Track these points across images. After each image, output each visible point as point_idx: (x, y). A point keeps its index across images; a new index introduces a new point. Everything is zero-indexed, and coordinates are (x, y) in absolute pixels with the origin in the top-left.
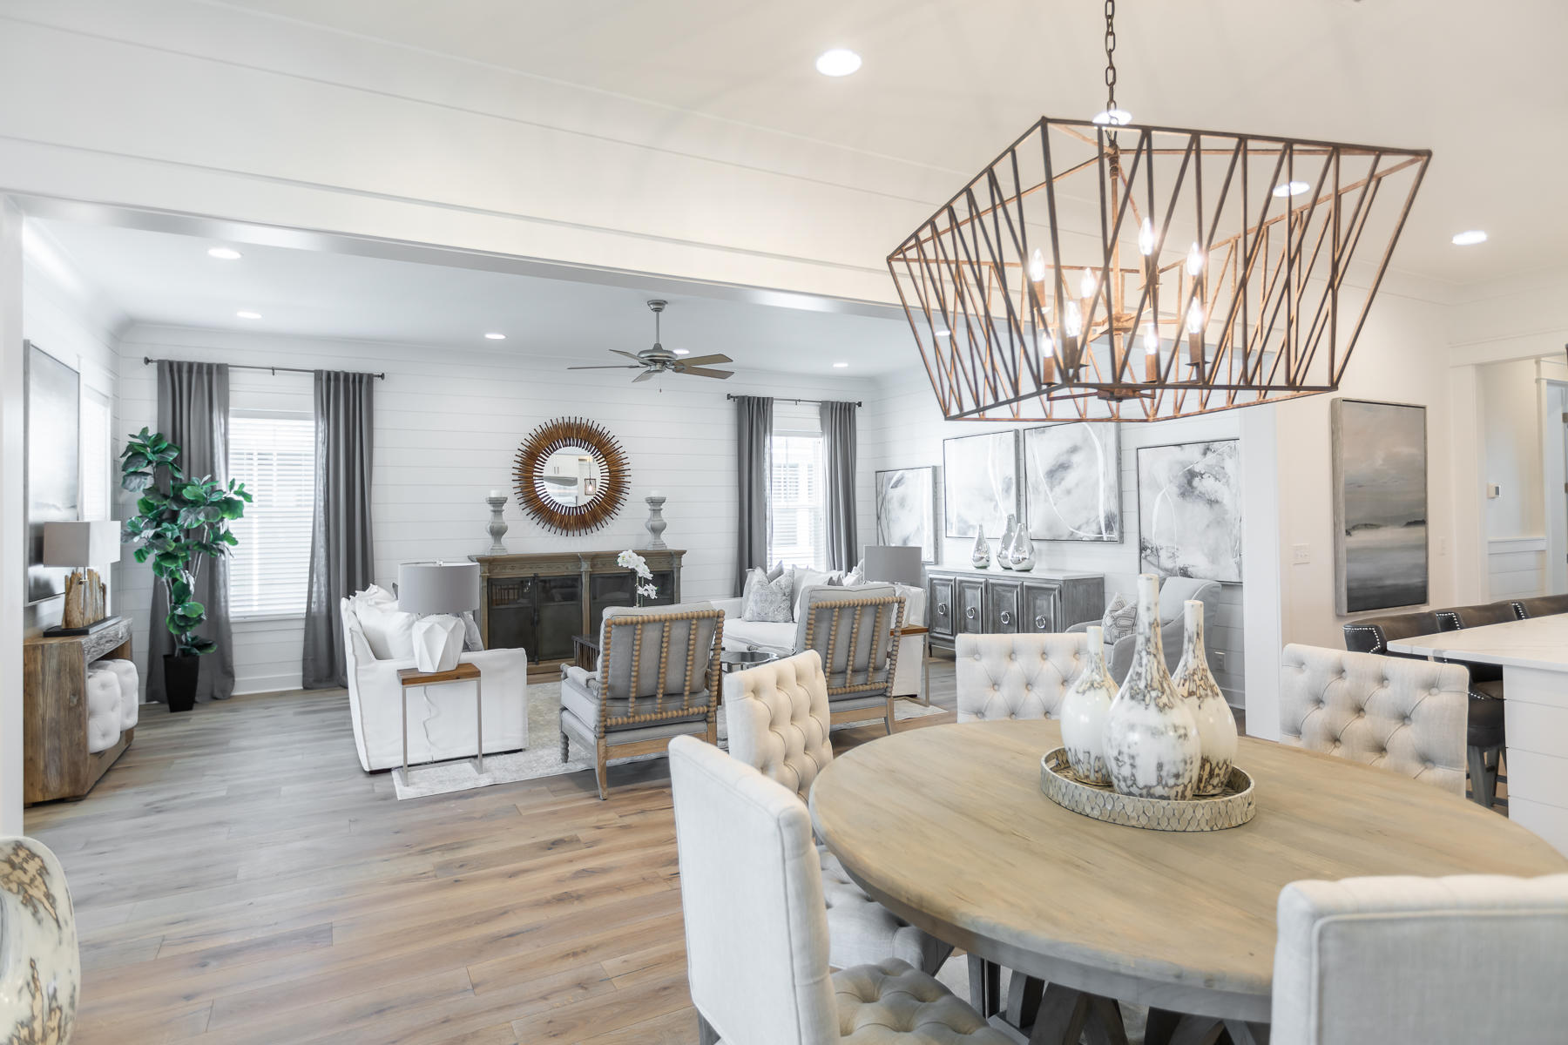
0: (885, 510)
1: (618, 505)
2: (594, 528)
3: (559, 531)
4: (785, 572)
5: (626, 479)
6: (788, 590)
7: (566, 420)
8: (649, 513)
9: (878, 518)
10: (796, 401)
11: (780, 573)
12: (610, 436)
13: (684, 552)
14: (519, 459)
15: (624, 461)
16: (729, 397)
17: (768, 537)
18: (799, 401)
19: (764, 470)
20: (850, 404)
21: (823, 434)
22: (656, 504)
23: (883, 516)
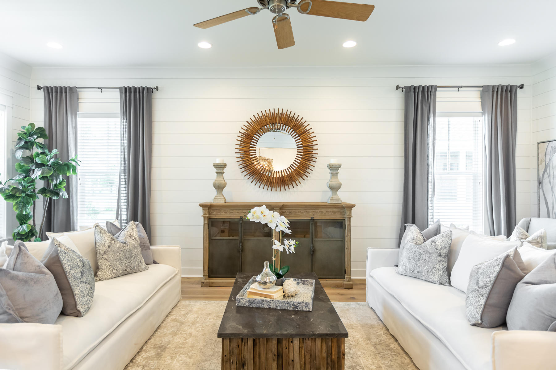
0: (549, 176)
1: (308, 170)
2: (291, 186)
3: (266, 187)
4: (443, 229)
5: (314, 152)
6: (444, 252)
7: (272, 111)
8: (330, 175)
9: (540, 183)
10: (459, 87)
11: (437, 232)
12: (303, 121)
13: (353, 206)
14: (240, 139)
15: (313, 139)
16: (398, 87)
17: (430, 196)
18: (461, 87)
19: (428, 144)
20: (511, 87)
21: (483, 114)
22: (334, 169)
23: (546, 181)
